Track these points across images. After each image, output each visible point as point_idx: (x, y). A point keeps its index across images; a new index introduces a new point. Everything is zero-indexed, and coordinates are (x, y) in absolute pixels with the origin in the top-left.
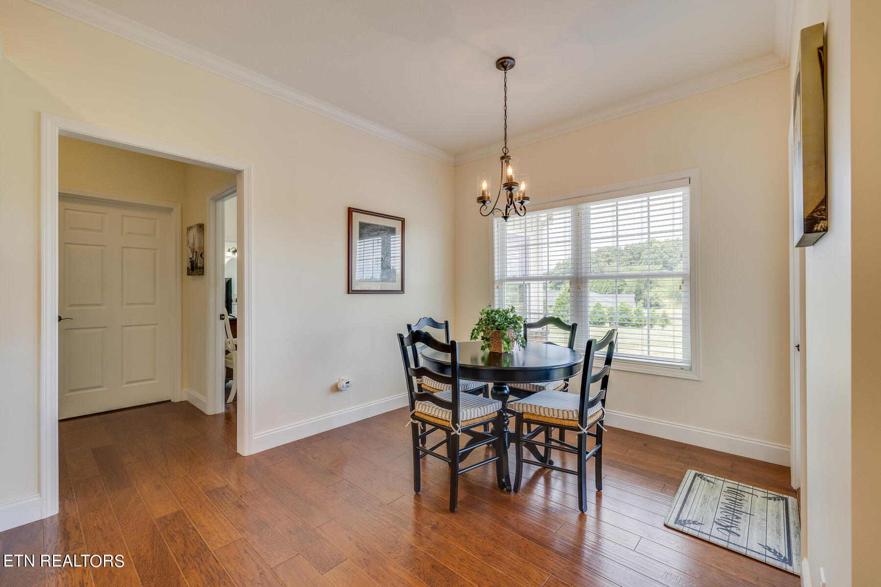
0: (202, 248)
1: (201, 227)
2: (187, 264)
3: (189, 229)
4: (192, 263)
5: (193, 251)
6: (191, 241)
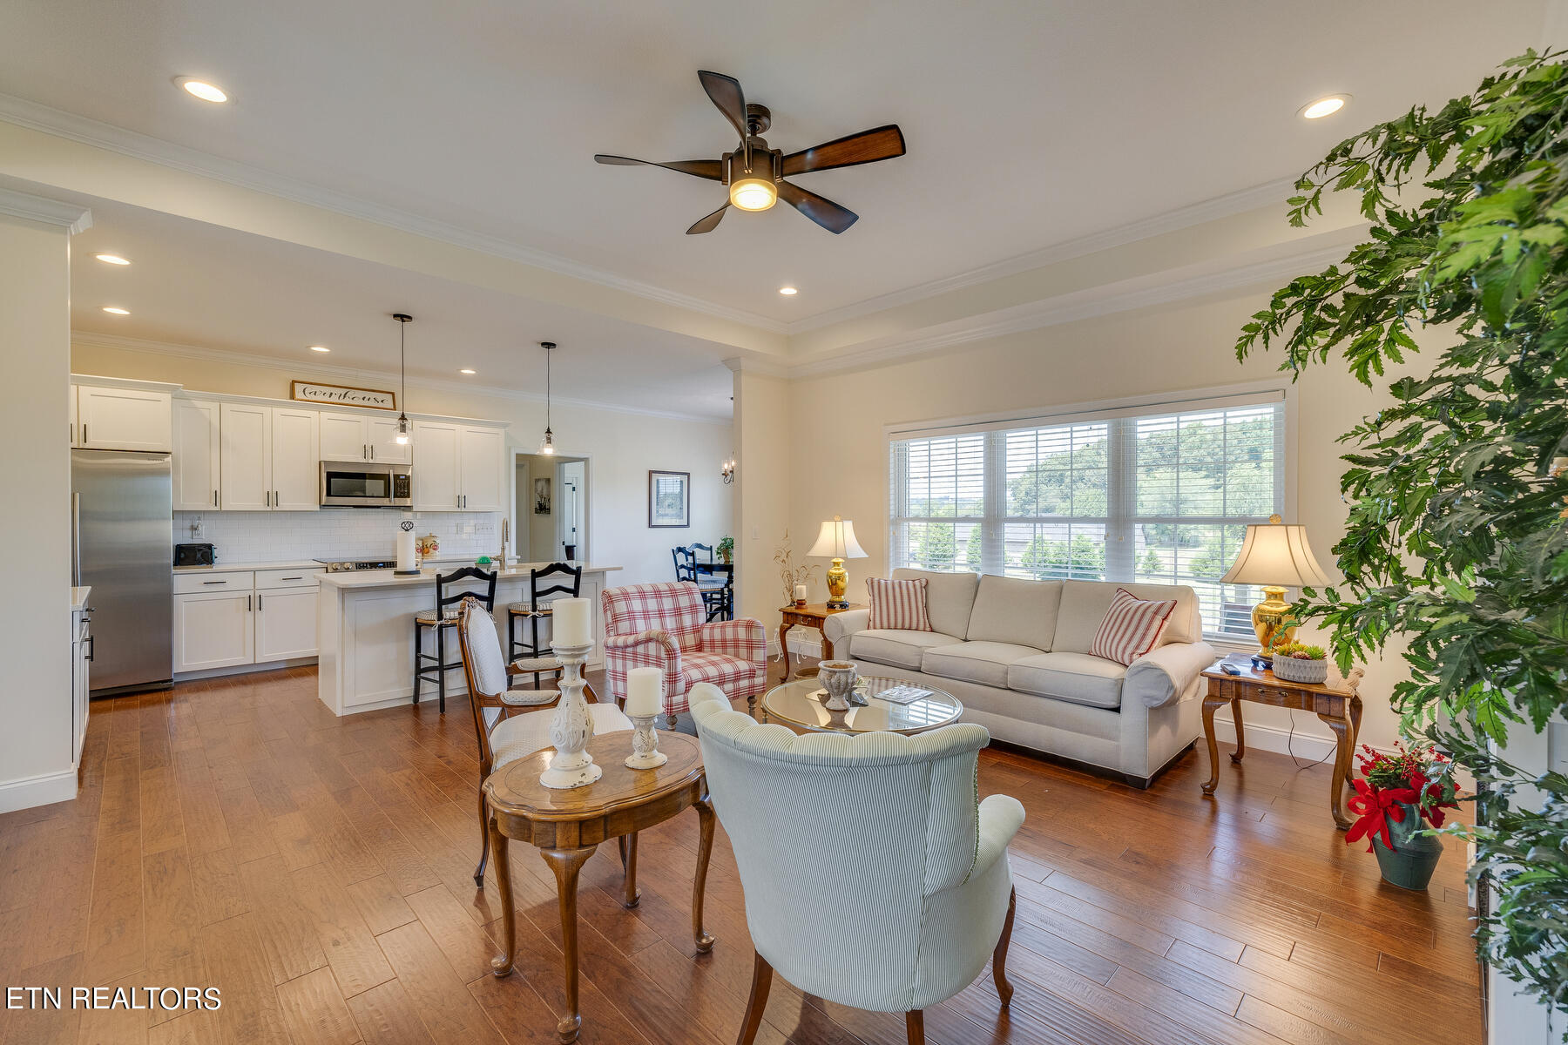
0: (549, 495)
1: (548, 481)
2: (535, 505)
3: (537, 480)
4: (540, 505)
5: (541, 497)
6: (540, 489)
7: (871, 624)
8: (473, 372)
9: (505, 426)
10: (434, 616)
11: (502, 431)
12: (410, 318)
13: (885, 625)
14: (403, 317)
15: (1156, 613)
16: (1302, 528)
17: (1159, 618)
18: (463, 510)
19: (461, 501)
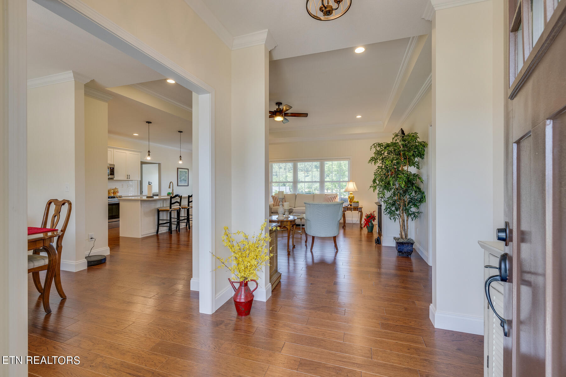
7: (274, 205)
8: (138, 135)
9: (141, 152)
10: (169, 208)
11: (139, 154)
12: (151, 123)
13: (278, 205)
14: (149, 122)
15: (334, 198)
16: (354, 183)
17: (334, 199)
18: (129, 179)
19: (128, 176)
